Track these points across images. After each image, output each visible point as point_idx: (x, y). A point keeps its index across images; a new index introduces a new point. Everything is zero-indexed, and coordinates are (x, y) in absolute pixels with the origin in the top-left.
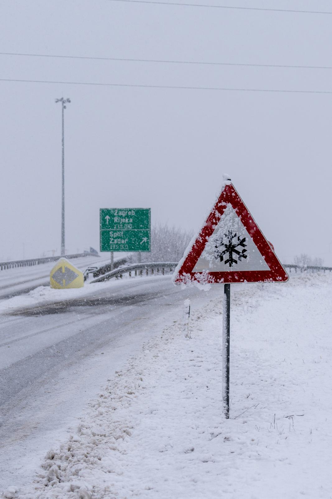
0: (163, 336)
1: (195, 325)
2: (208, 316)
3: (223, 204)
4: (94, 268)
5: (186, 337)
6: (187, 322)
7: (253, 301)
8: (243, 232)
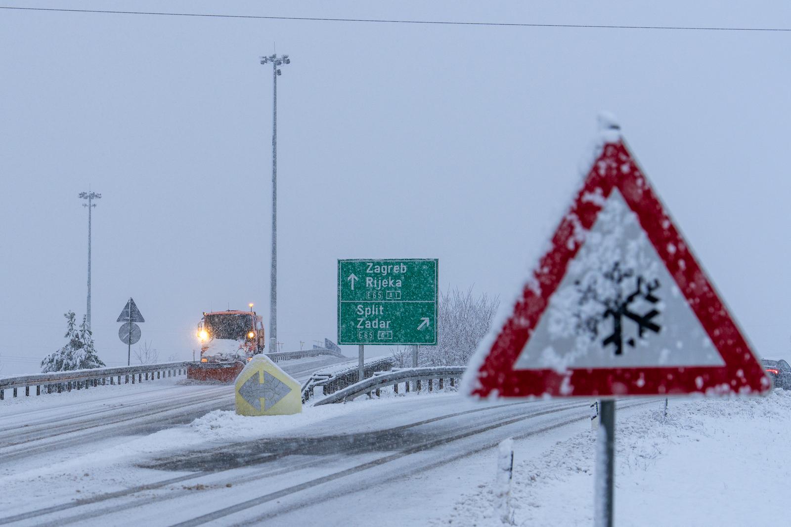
0: (453, 518)
1: (525, 495)
2: (552, 476)
4: (326, 375)
5: (504, 522)
6: (505, 488)
7: (646, 444)
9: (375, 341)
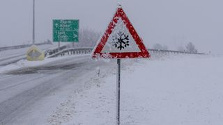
2: (108, 75)
3: (117, 18)
4: (50, 50)
5: (97, 86)
6: (97, 78)
8: (127, 33)
9: (63, 41)
